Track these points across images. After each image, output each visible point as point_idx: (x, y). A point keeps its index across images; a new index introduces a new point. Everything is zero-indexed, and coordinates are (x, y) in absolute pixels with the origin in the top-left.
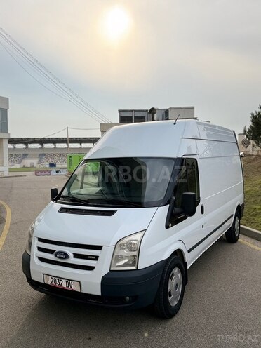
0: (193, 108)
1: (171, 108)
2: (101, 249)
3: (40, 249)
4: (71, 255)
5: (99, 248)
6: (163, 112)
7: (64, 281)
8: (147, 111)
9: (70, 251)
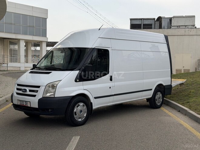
0: (194, 17)
1: (174, 17)
2: (39, 88)
3: (18, 89)
4: (28, 90)
5: (39, 87)
6: (169, 20)
7: (24, 102)
8: (154, 19)
9: (28, 89)
